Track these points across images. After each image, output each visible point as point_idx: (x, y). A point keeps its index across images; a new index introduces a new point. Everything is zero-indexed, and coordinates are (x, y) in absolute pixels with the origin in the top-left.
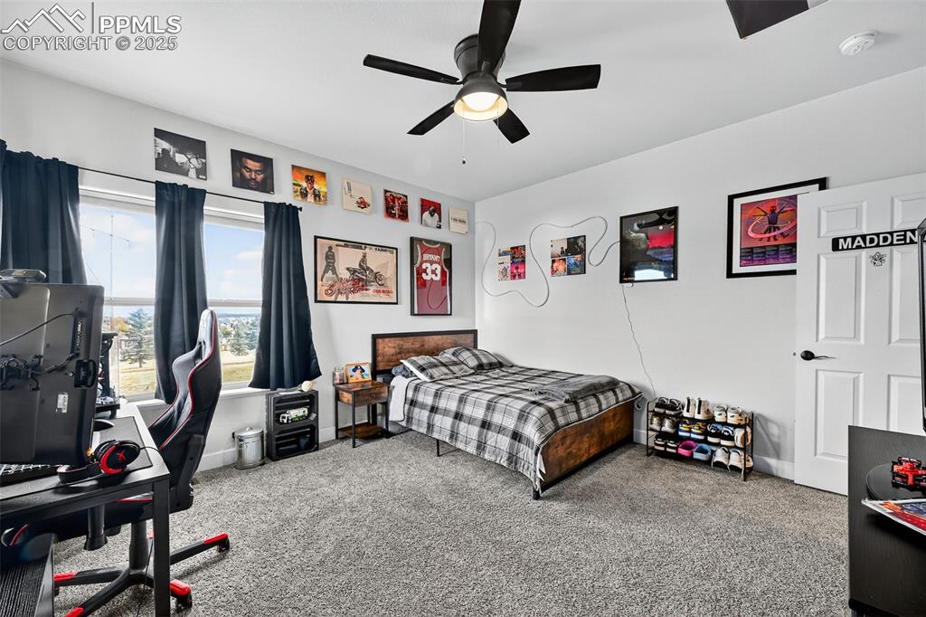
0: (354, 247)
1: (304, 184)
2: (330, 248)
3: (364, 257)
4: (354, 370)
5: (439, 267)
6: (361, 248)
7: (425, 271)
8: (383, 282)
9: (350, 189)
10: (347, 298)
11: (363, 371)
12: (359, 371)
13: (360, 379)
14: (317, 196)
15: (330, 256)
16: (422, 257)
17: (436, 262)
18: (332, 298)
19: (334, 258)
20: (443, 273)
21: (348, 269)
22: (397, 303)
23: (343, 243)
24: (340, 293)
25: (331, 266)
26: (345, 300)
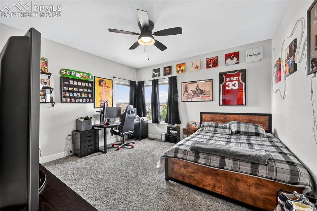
0: (194, 83)
1: (178, 69)
2: (186, 85)
3: (198, 85)
4: (193, 124)
5: (237, 83)
6: (196, 83)
7: (228, 86)
8: (205, 93)
9: (192, 64)
10: (191, 100)
11: (196, 124)
12: (194, 124)
13: (194, 127)
14: (182, 71)
15: (186, 88)
16: (226, 80)
17: (235, 80)
18: (187, 100)
19: (187, 88)
20: (240, 84)
21: (192, 91)
22: (212, 101)
23: (190, 83)
24: (189, 98)
25: (186, 90)
26: (191, 101)
